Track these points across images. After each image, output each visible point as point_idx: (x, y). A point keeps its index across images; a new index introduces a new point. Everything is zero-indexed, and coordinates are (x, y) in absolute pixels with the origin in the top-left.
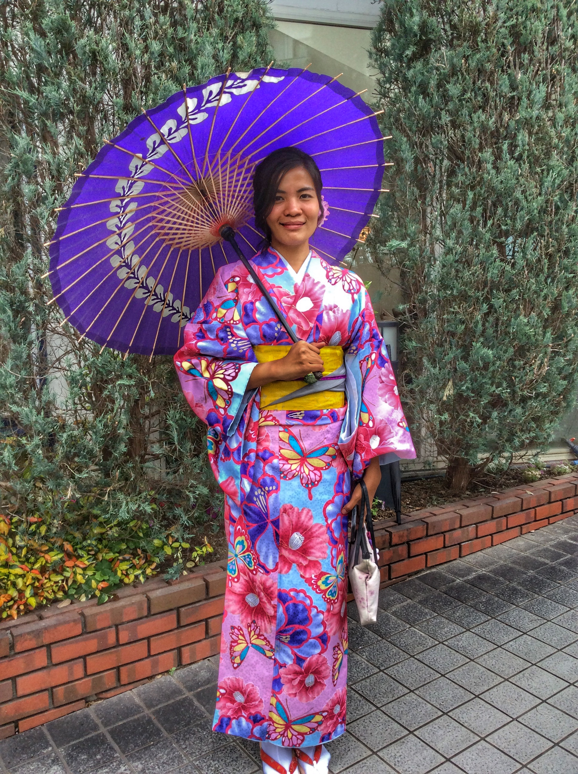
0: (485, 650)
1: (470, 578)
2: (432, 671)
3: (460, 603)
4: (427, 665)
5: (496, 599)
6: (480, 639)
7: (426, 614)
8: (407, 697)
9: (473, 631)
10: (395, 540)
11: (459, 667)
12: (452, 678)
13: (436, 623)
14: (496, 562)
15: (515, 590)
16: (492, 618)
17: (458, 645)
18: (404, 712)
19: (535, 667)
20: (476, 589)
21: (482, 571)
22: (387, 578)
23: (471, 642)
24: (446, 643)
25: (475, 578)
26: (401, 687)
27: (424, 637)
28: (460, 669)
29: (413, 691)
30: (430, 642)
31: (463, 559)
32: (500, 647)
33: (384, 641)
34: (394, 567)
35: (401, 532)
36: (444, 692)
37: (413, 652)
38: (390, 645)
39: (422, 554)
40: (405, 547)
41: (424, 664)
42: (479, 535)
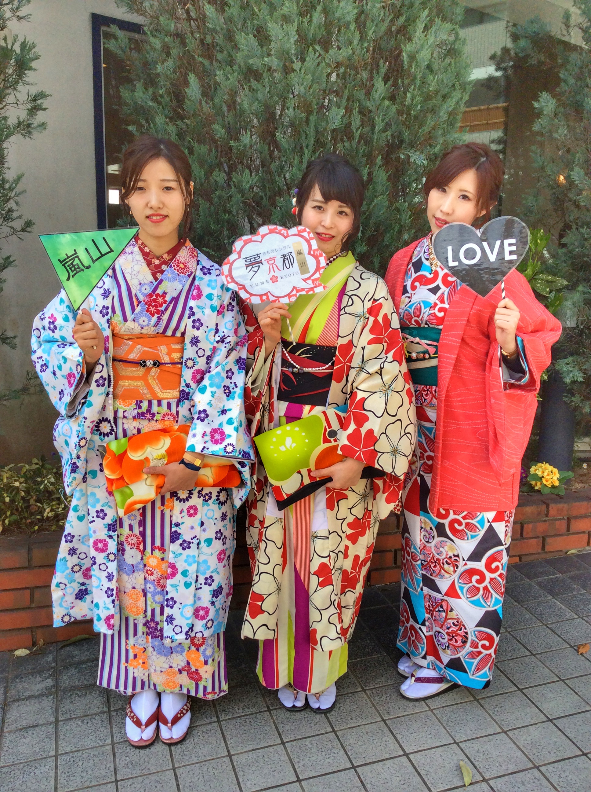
2: (562, 641)
4: (557, 635)
7: (574, 589)
8: (526, 659)
10: (552, 512)
13: (582, 599)
18: (518, 671)
22: (540, 551)
24: (586, 619)
26: (523, 649)
27: (563, 610)
29: (534, 655)
30: (569, 615)
33: (520, 606)
34: (549, 540)
35: (560, 506)
36: (568, 661)
37: (547, 620)
38: (524, 611)
39: (584, 532)
40: (565, 523)
41: (555, 633)
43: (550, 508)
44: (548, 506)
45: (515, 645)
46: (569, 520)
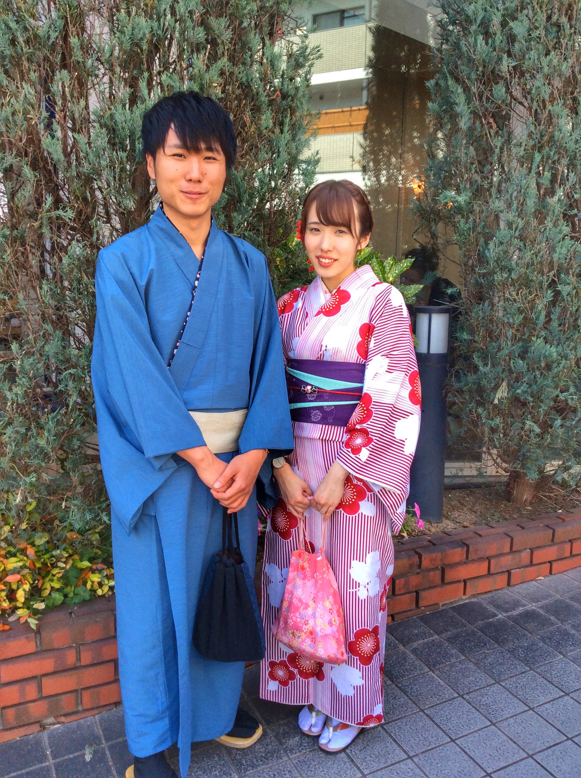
0: (512, 712)
1: (515, 613)
2: (441, 734)
3: (496, 645)
4: (436, 724)
5: (541, 644)
6: (510, 696)
7: (452, 656)
8: (402, 765)
9: (503, 684)
10: (426, 563)
11: (476, 731)
12: (464, 745)
13: (461, 669)
14: (550, 596)
15: (567, 634)
16: (531, 669)
17: (481, 700)
19: (570, 742)
20: (519, 628)
21: (532, 606)
22: (413, 606)
23: (497, 700)
24: (467, 697)
25: (520, 615)
26: (398, 751)
27: (442, 686)
28: (476, 735)
29: (411, 758)
30: (448, 693)
31: (511, 589)
32: (532, 709)
33: (394, 686)
34: (422, 594)
35: (434, 555)
36: (450, 763)
37: (425, 704)
38: (398, 692)
39: (459, 581)
40: (438, 573)
41: (433, 721)
42: (535, 562)
43: (423, 559)
44: (420, 557)
45: (389, 744)
46: (443, 571)
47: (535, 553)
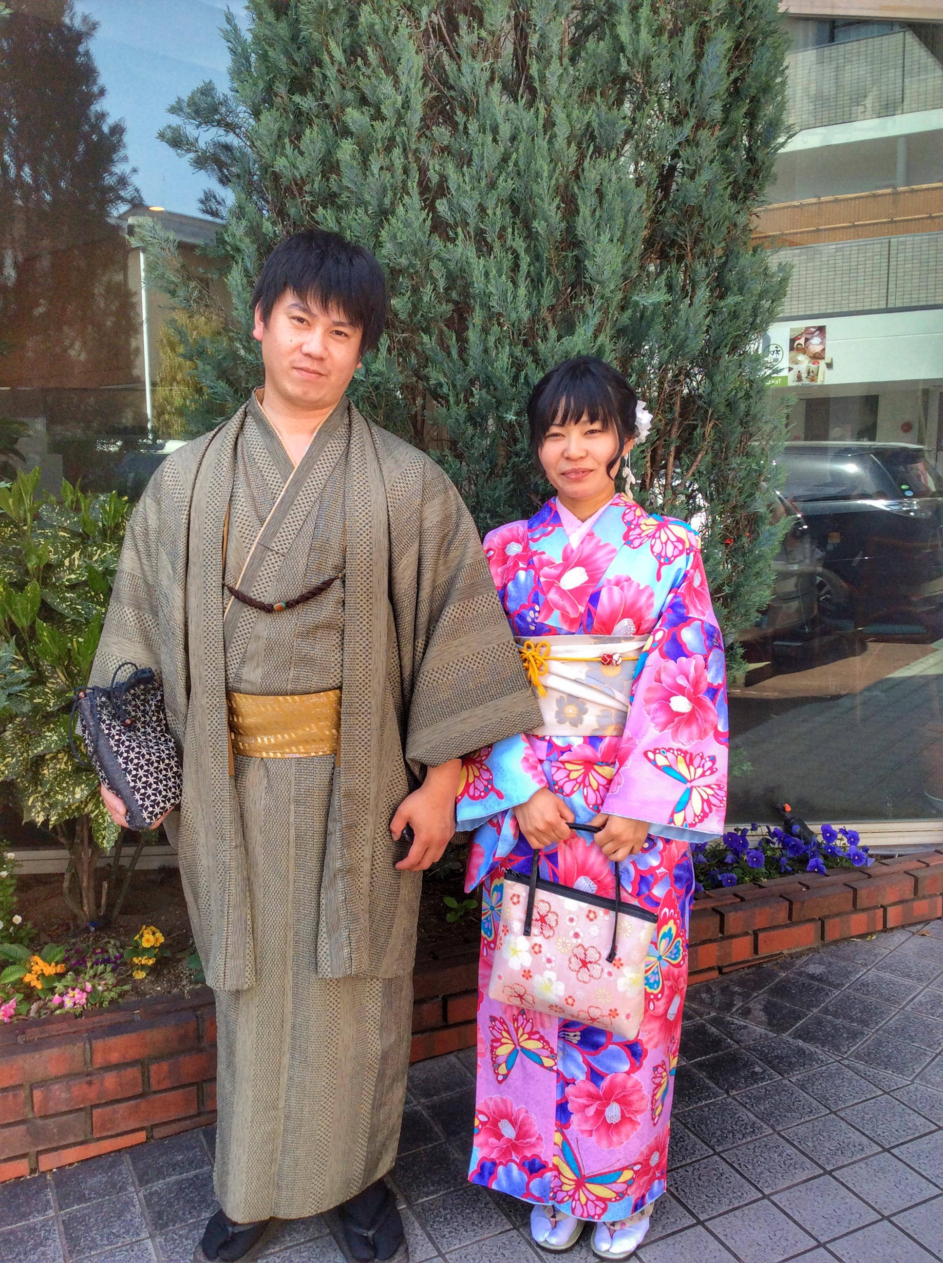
42: (451, 1020)
47: (451, 1004)
